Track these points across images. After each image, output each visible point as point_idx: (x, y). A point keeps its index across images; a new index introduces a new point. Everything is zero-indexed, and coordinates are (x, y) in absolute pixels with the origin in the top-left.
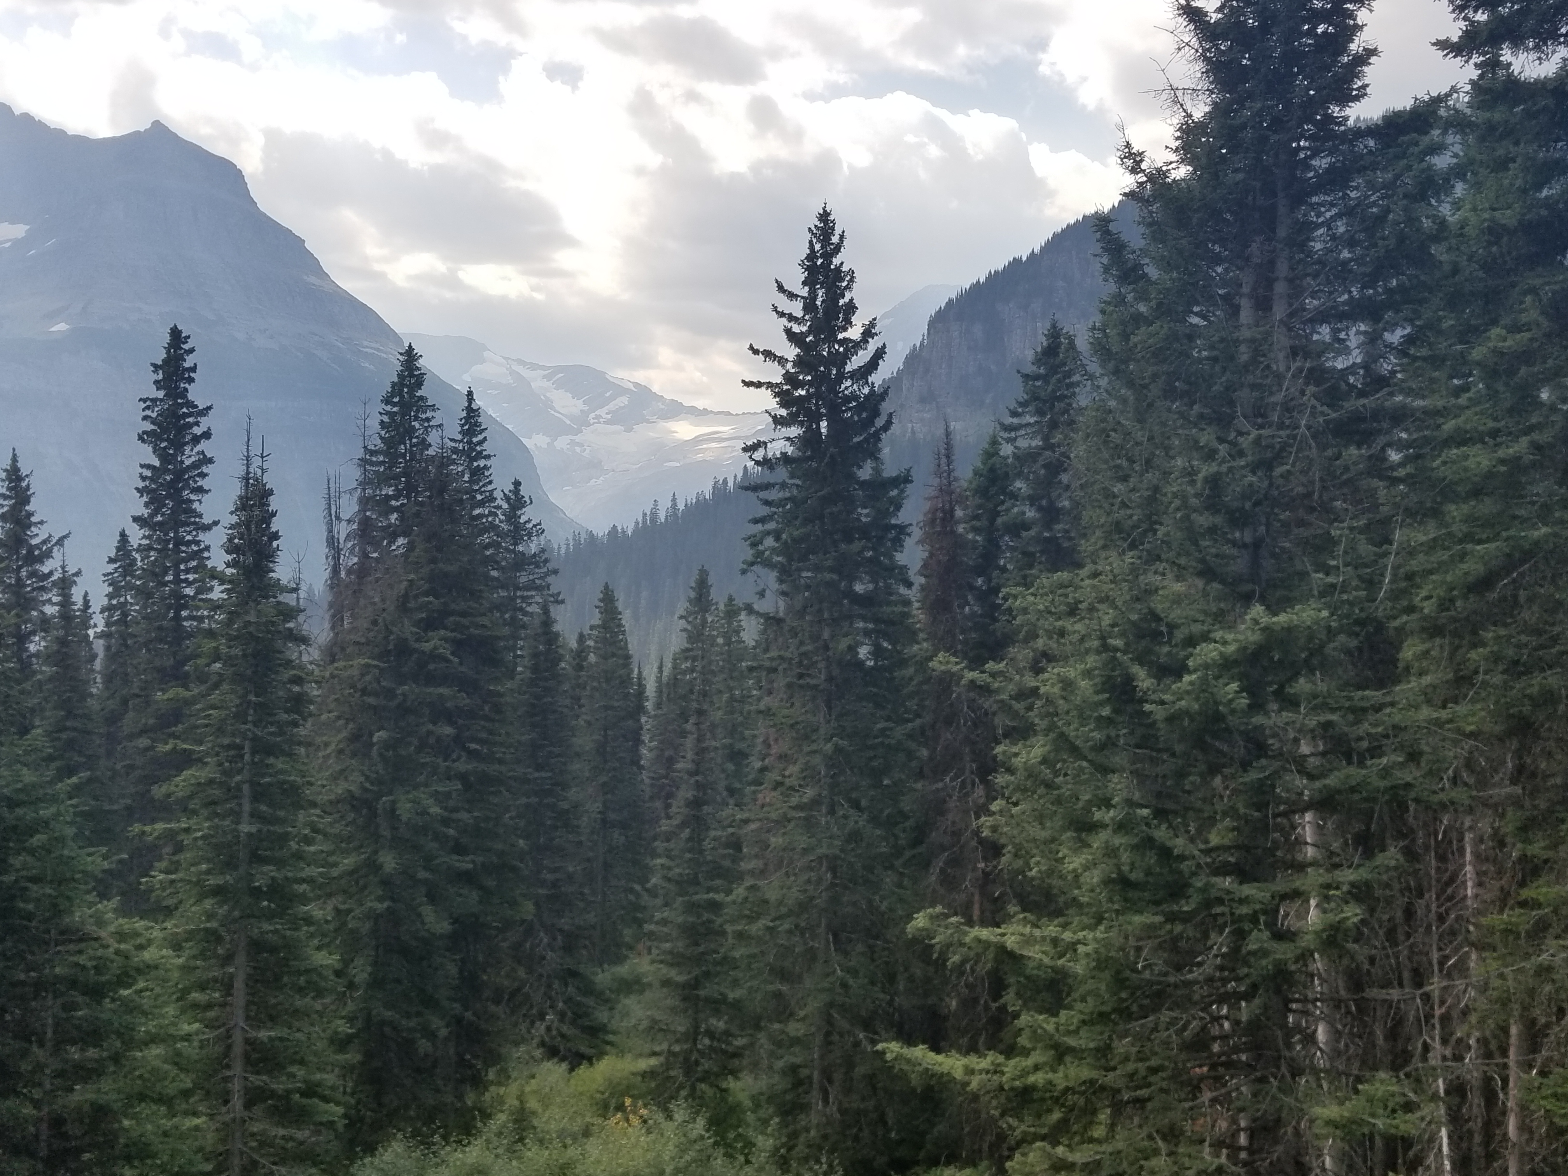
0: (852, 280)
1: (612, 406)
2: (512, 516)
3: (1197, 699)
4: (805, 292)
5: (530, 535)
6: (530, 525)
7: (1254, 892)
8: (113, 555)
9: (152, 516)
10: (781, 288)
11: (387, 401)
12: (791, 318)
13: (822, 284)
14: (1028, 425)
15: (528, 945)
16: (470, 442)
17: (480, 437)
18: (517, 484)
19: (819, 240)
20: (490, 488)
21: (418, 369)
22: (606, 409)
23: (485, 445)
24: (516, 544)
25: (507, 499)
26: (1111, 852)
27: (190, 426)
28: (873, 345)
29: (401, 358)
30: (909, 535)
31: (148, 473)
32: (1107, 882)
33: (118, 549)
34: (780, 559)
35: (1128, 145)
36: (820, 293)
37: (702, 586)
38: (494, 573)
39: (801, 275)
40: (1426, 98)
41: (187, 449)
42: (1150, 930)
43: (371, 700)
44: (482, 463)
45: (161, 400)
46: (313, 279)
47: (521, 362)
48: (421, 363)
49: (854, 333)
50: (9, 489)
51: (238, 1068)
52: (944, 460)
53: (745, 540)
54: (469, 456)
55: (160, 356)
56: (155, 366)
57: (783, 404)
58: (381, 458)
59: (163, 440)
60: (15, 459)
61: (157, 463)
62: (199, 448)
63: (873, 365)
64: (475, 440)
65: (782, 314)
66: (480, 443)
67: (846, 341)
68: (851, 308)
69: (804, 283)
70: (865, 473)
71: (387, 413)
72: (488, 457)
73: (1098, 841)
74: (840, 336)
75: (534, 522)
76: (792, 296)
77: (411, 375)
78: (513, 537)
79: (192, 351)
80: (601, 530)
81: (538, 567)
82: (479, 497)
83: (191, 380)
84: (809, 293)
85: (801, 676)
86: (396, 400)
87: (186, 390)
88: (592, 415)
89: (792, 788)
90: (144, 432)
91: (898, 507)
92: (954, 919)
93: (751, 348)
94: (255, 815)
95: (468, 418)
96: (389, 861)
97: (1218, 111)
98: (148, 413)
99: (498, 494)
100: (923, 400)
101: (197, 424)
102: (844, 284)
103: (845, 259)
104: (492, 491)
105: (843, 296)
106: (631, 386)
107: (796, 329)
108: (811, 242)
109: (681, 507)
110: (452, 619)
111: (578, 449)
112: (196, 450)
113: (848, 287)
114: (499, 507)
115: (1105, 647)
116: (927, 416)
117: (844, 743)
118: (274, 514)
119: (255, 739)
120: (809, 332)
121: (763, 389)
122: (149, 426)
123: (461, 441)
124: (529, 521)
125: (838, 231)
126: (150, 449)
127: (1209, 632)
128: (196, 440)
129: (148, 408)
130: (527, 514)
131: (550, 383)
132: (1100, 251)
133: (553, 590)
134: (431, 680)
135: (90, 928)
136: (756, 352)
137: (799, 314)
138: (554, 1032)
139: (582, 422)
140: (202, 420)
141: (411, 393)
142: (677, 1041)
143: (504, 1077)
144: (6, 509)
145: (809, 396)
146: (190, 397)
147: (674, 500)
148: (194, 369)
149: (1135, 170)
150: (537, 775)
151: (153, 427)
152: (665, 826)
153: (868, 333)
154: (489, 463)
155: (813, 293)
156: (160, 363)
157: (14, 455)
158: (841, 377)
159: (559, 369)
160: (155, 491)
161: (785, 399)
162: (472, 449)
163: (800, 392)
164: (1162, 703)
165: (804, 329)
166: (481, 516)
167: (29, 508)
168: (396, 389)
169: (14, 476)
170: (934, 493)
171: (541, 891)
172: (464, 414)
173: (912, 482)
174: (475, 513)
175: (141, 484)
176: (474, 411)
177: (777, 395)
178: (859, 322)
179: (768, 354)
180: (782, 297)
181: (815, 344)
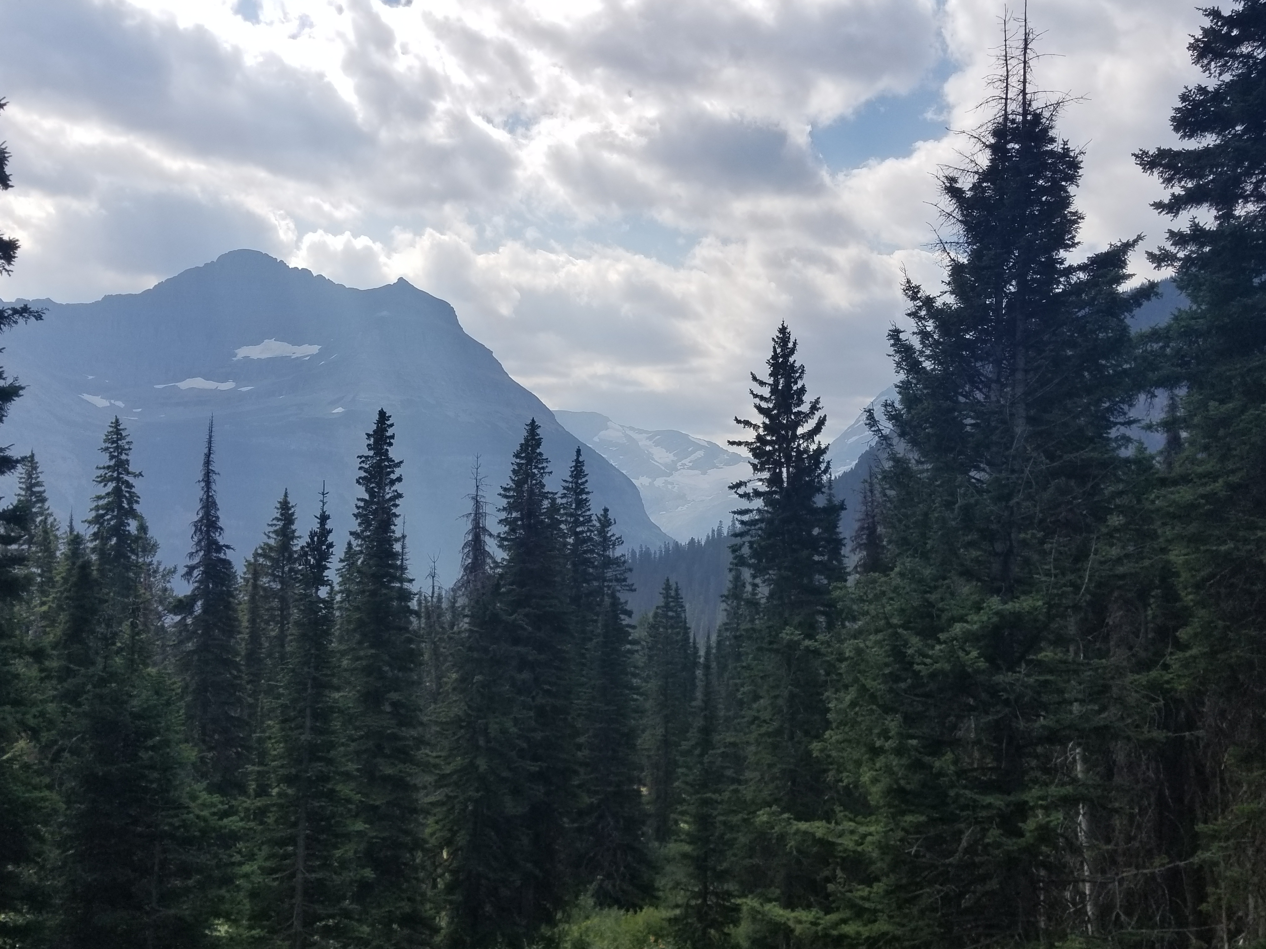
0: (803, 372)
1: (693, 457)
2: (602, 532)
3: (949, 661)
4: (771, 381)
5: (614, 545)
6: (613, 538)
7: (992, 801)
8: (342, 557)
9: (362, 532)
10: (755, 378)
11: (517, 456)
12: (762, 398)
13: (782, 375)
15: (600, 826)
16: (576, 483)
17: (584, 480)
18: (606, 510)
19: (779, 347)
20: (588, 513)
21: (538, 435)
22: (688, 459)
23: (586, 485)
24: (604, 550)
25: (599, 520)
26: (888, 770)
27: (389, 473)
28: (818, 415)
29: (527, 428)
30: (844, 545)
31: (362, 504)
32: (889, 791)
33: (346, 553)
34: (753, 560)
35: (909, 282)
36: (781, 381)
38: (591, 570)
39: (768, 370)
40: (1119, 244)
41: (387, 488)
42: (918, 828)
44: (584, 496)
45: (372, 457)
46: (498, 376)
47: (631, 428)
48: (538, 431)
49: (805, 408)
50: (282, 514)
51: (298, 899)
52: (869, 494)
54: (575, 492)
55: (372, 428)
56: (368, 435)
57: (755, 456)
58: (511, 493)
59: (372, 483)
60: (286, 495)
61: (366, 497)
62: (394, 488)
63: (817, 430)
64: (580, 481)
65: (756, 396)
66: (583, 484)
67: (800, 413)
68: (802, 390)
69: (770, 375)
71: (518, 464)
72: (588, 493)
73: (880, 762)
74: (795, 410)
75: (617, 536)
76: (762, 383)
77: (533, 439)
78: (603, 546)
79: (392, 425)
80: (684, 541)
81: (619, 566)
82: (581, 519)
83: (390, 444)
84: (774, 381)
85: (771, 643)
86: (523, 455)
87: (387, 450)
88: (680, 464)
89: (765, 721)
90: (360, 478)
91: (836, 526)
92: (786, 816)
93: (736, 419)
94: (313, 729)
95: (576, 467)
98: (363, 465)
99: (594, 518)
101: (393, 472)
102: (798, 375)
103: (797, 359)
104: (590, 516)
105: (796, 383)
106: (706, 444)
107: (764, 405)
108: (774, 347)
110: (534, 600)
111: (670, 487)
112: (392, 489)
113: (800, 377)
114: (594, 526)
117: (797, 691)
120: (774, 408)
121: (743, 446)
122: (363, 474)
123: (572, 482)
124: (613, 535)
125: (792, 340)
126: (364, 489)
128: (392, 482)
129: (363, 462)
130: (613, 531)
131: (651, 443)
132: (893, 353)
133: (629, 582)
135: (185, 801)
136: (739, 422)
137: (767, 394)
138: (617, 888)
139: (672, 469)
140: (396, 470)
141: (533, 451)
142: (694, 898)
144: (278, 527)
145: (775, 450)
146: (391, 455)
148: (392, 437)
149: (914, 298)
150: (606, 708)
151: (365, 474)
152: (685, 746)
153: (814, 407)
154: (589, 496)
155: (776, 382)
156: (372, 433)
157: (286, 493)
158: (795, 437)
159: (658, 433)
160: (365, 515)
161: (757, 452)
162: (577, 487)
163: (768, 448)
164: (925, 664)
165: (771, 406)
166: (582, 532)
167: (293, 527)
168: (524, 447)
169: (285, 506)
170: (861, 517)
171: (609, 789)
172: (574, 464)
173: (846, 509)
174: (578, 530)
175: (356, 511)
176: (580, 462)
177: (751, 450)
178: (808, 399)
179: (747, 423)
180: (756, 384)
181: (778, 415)
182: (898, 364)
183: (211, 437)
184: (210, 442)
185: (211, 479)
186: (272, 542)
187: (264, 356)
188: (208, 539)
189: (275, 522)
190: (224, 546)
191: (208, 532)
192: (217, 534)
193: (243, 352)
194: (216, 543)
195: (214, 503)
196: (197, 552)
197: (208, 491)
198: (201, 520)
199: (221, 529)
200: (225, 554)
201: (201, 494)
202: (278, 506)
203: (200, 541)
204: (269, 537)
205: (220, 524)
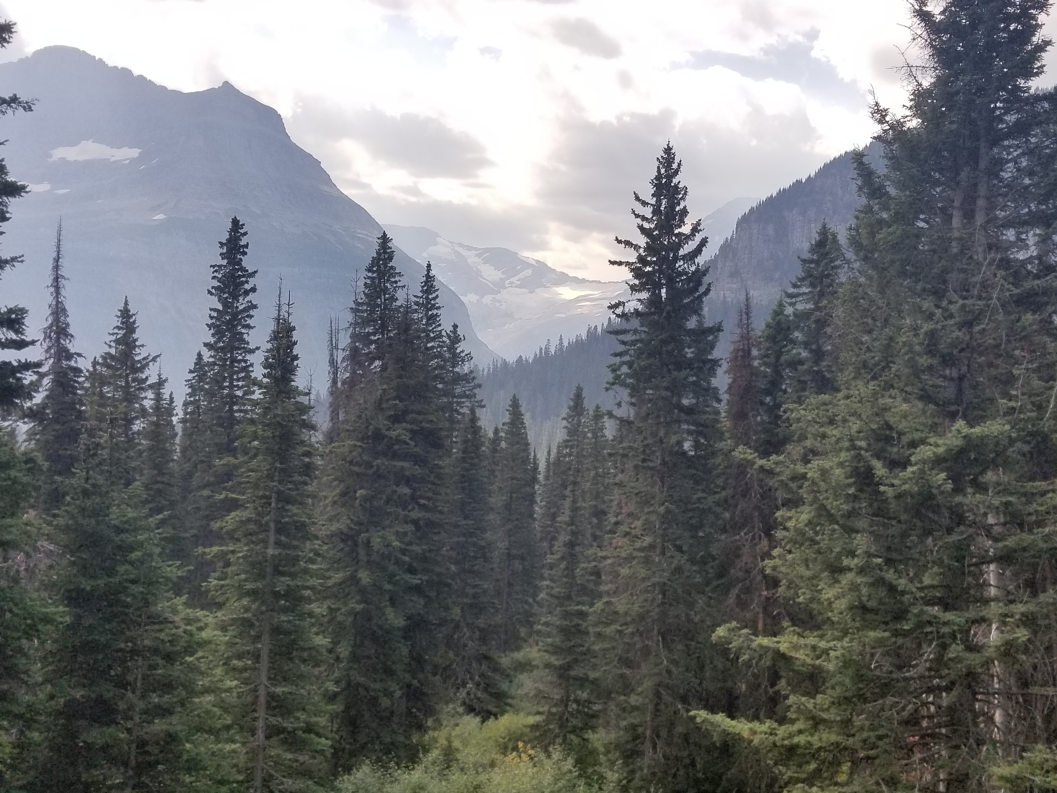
0: (685, 194)
1: (521, 276)
2: (452, 349)
3: (917, 483)
4: (653, 201)
5: (463, 361)
6: (463, 355)
7: (953, 617)
8: (192, 368)
9: (216, 343)
10: (637, 198)
11: (369, 270)
12: (644, 218)
13: (665, 196)
14: (805, 294)
15: (456, 636)
16: (427, 298)
17: (434, 295)
18: (455, 326)
19: (664, 166)
20: (439, 329)
21: (390, 248)
22: (517, 278)
23: (437, 301)
24: (454, 367)
25: (449, 336)
26: (854, 587)
27: (243, 283)
28: (698, 238)
29: (379, 241)
30: (720, 366)
31: (215, 314)
32: (851, 608)
33: (196, 364)
34: (631, 381)
35: (877, 104)
36: (664, 202)
37: (578, 397)
38: (440, 386)
39: (651, 190)
41: (241, 298)
42: (880, 642)
43: (356, 469)
44: (435, 312)
45: (225, 266)
46: (326, 188)
47: (461, 245)
48: (392, 244)
49: (686, 229)
50: (122, 323)
51: (261, 713)
52: (744, 316)
53: (608, 367)
54: (426, 307)
55: (224, 237)
56: (221, 243)
57: (636, 276)
58: (365, 308)
59: (225, 293)
60: (126, 303)
61: (220, 308)
62: (248, 299)
63: (698, 251)
64: (430, 297)
65: (637, 216)
66: (434, 299)
67: (680, 234)
68: (684, 212)
69: (653, 195)
70: (692, 323)
71: (369, 278)
72: (439, 308)
73: (846, 579)
74: (676, 231)
75: (466, 352)
76: (644, 203)
77: (385, 252)
78: (453, 363)
79: (245, 234)
80: (512, 359)
81: (468, 382)
82: (432, 335)
83: (245, 253)
84: (656, 202)
85: (644, 461)
86: (375, 269)
87: (241, 260)
88: (508, 282)
89: (636, 536)
90: (212, 288)
91: (712, 348)
92: (745, 631)
93: (616, 239)
94: (278, 544)
95: (426, 282)
96: (364, 577)
97: (940, 82)
98: (216, 274)
99: (444, 334)
100: (732, 275)
101: (247, 282)
102: (680, 196)
103: (681, 179)
104: (440, 332)
105: (679, 204)
107: (646, 225)
108: (658, 167)
109: (566, 344)
110: (411, 416)
111: (497, 304)
112: (246, 300)
113: (683, 198)
114: (444, 342)
115: (854, 447)
116: (734, 286)
117: (672, 507)
118: (295, 343)
119: (279, 493)
120: (656, 228)
122: (216, 284)
123: (421, 297)
124: (463, 351)
125: (677, 161)
126: (216, 299)
127: (926, 438)
128: (247, 293)
129: (216, 271)
130: (462, 347)
131: (480, 260)
132: (856, 176)
133: (478, 398)
134: (395, 456)
135: (168, 615)
136: (619, 242)
137: (649, 216)
138: (472, 696)
139: (500, 286)
140: (250, 280)
141: (385, 265)
142: (555, 705)
143: (439, 725)
144: (119, 336)
145: (654, 271)
146: (244, 264)
147: (561, 339)
148: (246, 246)
149: (881, 121)
150: (464, 522)
151: (218, 284)
152: (550, 559)
153: (695, 229)
154: (439, 312)
155: (659, 202)
156: (224, 241)
157: (126, 301)
158: (676, 259)
159: (486, 250)
160: (218, 326)
161: (638, 273)
162: (428, 303)
163: (648, 269)
164: (893, 485)
165: (652, 226)
166: (433, 347)
167: (135, 336)
168: (375, 261)
169: (126, 314)
170: (737, 339)
171: (465, 600)
172: (424, 279)
173: (722, 330)
174: (429, 345)
175: (210, 322)
176: (431, 277)
177: (632, 270)
178: (689, 222)
179: (628, 243)
180: (638, 204)
181: (659, 236)
182: (860, 189)
183: (59, 240)
184: (58, 247)
185: (61, 285)
186: (113, 351)
187: (80, 158)
188: (58, 346)
189: (116, 331)
190: (75, 353)
191: (58, 340)
192: (68, 341)
193: (59, 153)
194: (67, 351)
195: (64, 310)
196: (46, 359)
197: (57, 297)
198: (50, 327)
199: (72, 336)
200: (76, 362)
201: (50, 300)
202: (119, 314)
203: (50, 348)
204: (110, 346)
205: (71, 331)
